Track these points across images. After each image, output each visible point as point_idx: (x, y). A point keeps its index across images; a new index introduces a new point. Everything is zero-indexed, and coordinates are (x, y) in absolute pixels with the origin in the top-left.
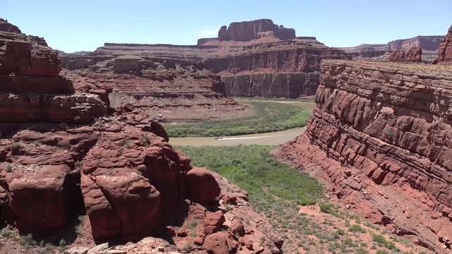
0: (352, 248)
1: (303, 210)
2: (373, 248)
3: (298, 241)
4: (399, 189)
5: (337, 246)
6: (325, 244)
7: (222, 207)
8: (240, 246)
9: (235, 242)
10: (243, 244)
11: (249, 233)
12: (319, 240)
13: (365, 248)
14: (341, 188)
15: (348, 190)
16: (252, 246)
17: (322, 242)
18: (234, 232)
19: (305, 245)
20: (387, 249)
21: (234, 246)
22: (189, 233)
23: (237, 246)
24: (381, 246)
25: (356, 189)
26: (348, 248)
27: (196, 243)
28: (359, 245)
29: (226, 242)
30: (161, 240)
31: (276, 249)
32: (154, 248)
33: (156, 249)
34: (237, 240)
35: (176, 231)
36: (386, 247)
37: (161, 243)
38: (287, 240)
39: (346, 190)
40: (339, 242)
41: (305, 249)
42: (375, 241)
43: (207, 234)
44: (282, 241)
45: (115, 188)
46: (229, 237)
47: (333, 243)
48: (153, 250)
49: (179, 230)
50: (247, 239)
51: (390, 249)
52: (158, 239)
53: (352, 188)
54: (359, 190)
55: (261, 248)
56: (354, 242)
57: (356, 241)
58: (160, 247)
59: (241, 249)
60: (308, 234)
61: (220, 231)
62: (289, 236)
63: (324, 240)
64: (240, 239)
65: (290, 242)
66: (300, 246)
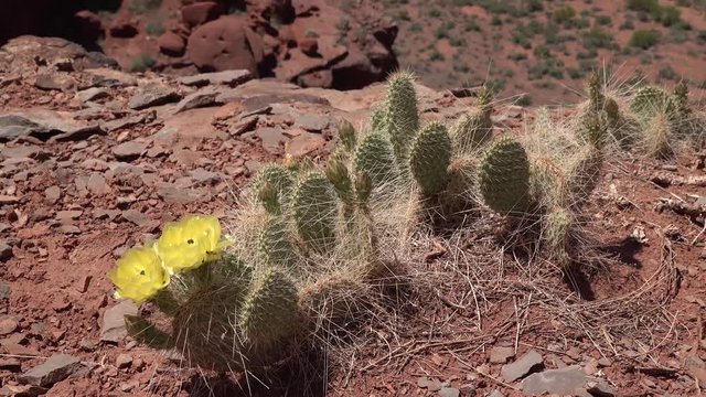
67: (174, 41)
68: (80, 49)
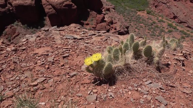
0: (158, 29)
1: (139, 13)
2: (167, 29)
3: (136, 26)
4: (184, 3)
5: (152, 28)
6: (147, 27)
7: (104, 13)
8: (111, 28)
9: (109, 27)
10: (112, 28)
11: (115, 23)
12: (144, 26)
13: (164, 29)
14: (157, 3)
15: (161, 4)
16: (116, 28)
17: (146, 27)
18: (109, 23)
19: (138, 28)
20: (173, 29)
21: (109, 29)
22: (90, 23)
23: (110, 28)
24: (170, 28)
25: (164, 3)
26: (156, 29)
27: (93, 27)
28: (162, 27)
29: (105, 27)
30: (78, 25)
31: (126, 30)
32: (76, 28)
33: (77, 28)
34: (110, 26)
35: (84, 23)
36: (173, 28)
37: (78, 26)
38: (131, 26)
39: (159, 4)
40: (153, 26)
41: (138, 30)
42: (168, 26)
43: (97, 24)
44: (129, 27)
45: (57, 5)
46: (107, 25)
47: (150, 27)
48: (76, 29)
49: (86, 22)
50: (114, 25)
51: (174, 29)
52: (77, 25)
53: (162, 3)
54: (166, 4)
55: (120, 29)
56: (159, 27)
57: (160, 26)
58: (78, 28)
59: (112, 30)
60: (140, 23)
61: (103, 22)
62: (132, 24)
63: (147, 26)
64: (111, 26)
65: (132, 27)
66: (136, 28)
67: (95, 26)
68: (81, 26)
